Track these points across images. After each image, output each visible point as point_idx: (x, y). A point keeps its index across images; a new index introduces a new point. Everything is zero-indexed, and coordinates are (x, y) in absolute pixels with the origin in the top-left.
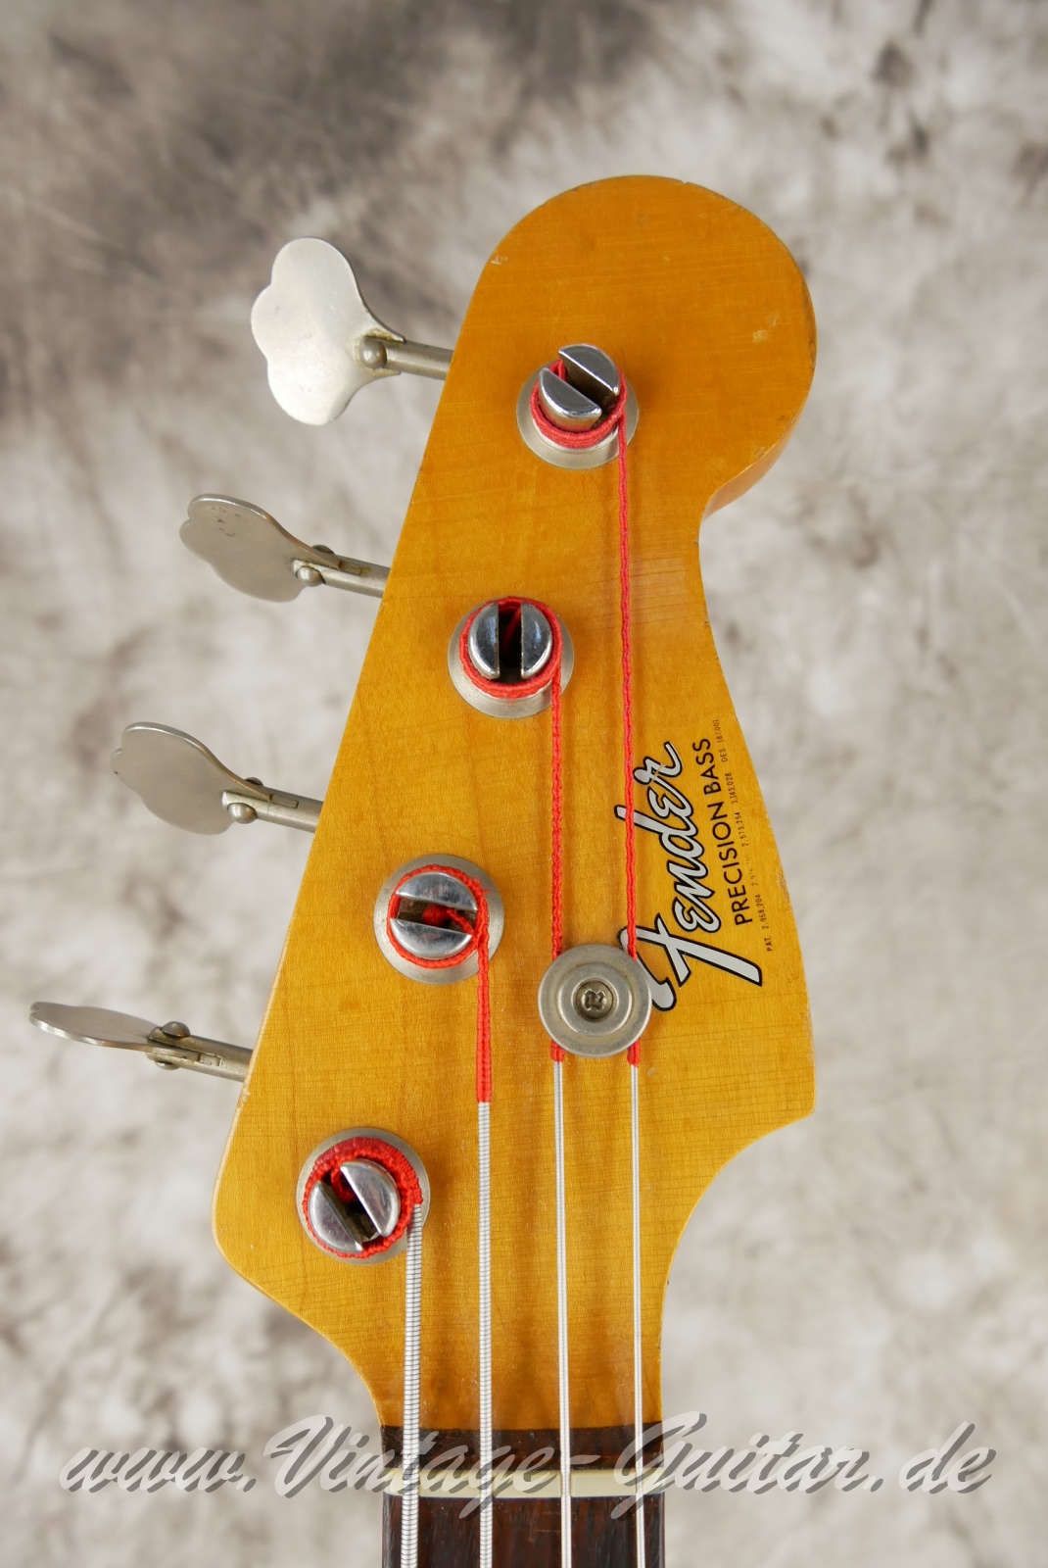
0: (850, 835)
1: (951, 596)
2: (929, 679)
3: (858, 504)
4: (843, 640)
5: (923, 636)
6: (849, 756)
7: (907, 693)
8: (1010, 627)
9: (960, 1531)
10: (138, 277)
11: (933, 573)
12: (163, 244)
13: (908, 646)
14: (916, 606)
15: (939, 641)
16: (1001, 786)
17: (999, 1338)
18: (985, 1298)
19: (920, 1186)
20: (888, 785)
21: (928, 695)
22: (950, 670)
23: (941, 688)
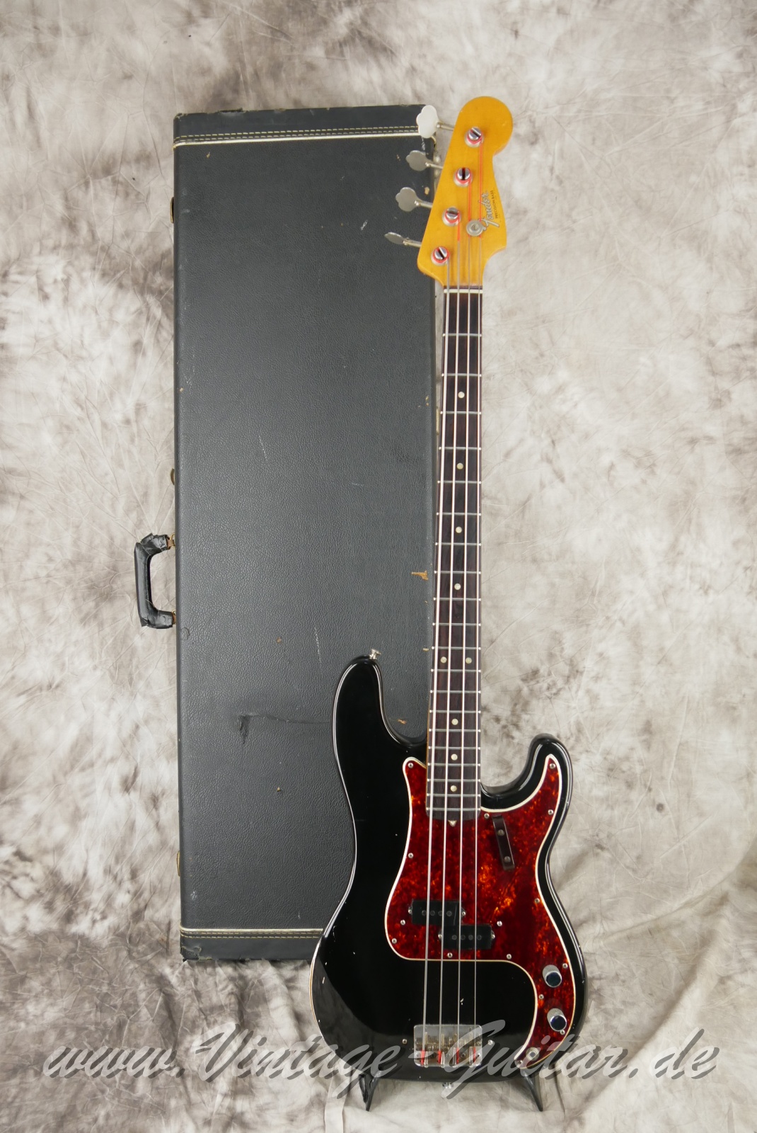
0: (525, 239)
1: (562, 156)
2: (553, 185)
3: (532, 122)
4: (525, 170)
5: (552, 170)
6: (525, 212)
7: (545, 189)
8: (581, 166)
9: (549, 461)
10: (283, 39)
11: (557, 147)
12: (292, 26)
13: (547, 173)
14: (550, 158)
15: (557, 172)
16: (574, 222)
17: (564, 401)
18: (560, 389)
19: (542, 355)
20: (538, 222)
21: (553, 190)
22: (561, 182)
23: (557, 188)
